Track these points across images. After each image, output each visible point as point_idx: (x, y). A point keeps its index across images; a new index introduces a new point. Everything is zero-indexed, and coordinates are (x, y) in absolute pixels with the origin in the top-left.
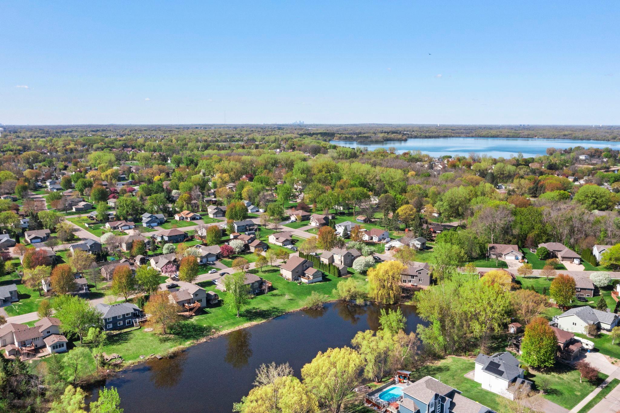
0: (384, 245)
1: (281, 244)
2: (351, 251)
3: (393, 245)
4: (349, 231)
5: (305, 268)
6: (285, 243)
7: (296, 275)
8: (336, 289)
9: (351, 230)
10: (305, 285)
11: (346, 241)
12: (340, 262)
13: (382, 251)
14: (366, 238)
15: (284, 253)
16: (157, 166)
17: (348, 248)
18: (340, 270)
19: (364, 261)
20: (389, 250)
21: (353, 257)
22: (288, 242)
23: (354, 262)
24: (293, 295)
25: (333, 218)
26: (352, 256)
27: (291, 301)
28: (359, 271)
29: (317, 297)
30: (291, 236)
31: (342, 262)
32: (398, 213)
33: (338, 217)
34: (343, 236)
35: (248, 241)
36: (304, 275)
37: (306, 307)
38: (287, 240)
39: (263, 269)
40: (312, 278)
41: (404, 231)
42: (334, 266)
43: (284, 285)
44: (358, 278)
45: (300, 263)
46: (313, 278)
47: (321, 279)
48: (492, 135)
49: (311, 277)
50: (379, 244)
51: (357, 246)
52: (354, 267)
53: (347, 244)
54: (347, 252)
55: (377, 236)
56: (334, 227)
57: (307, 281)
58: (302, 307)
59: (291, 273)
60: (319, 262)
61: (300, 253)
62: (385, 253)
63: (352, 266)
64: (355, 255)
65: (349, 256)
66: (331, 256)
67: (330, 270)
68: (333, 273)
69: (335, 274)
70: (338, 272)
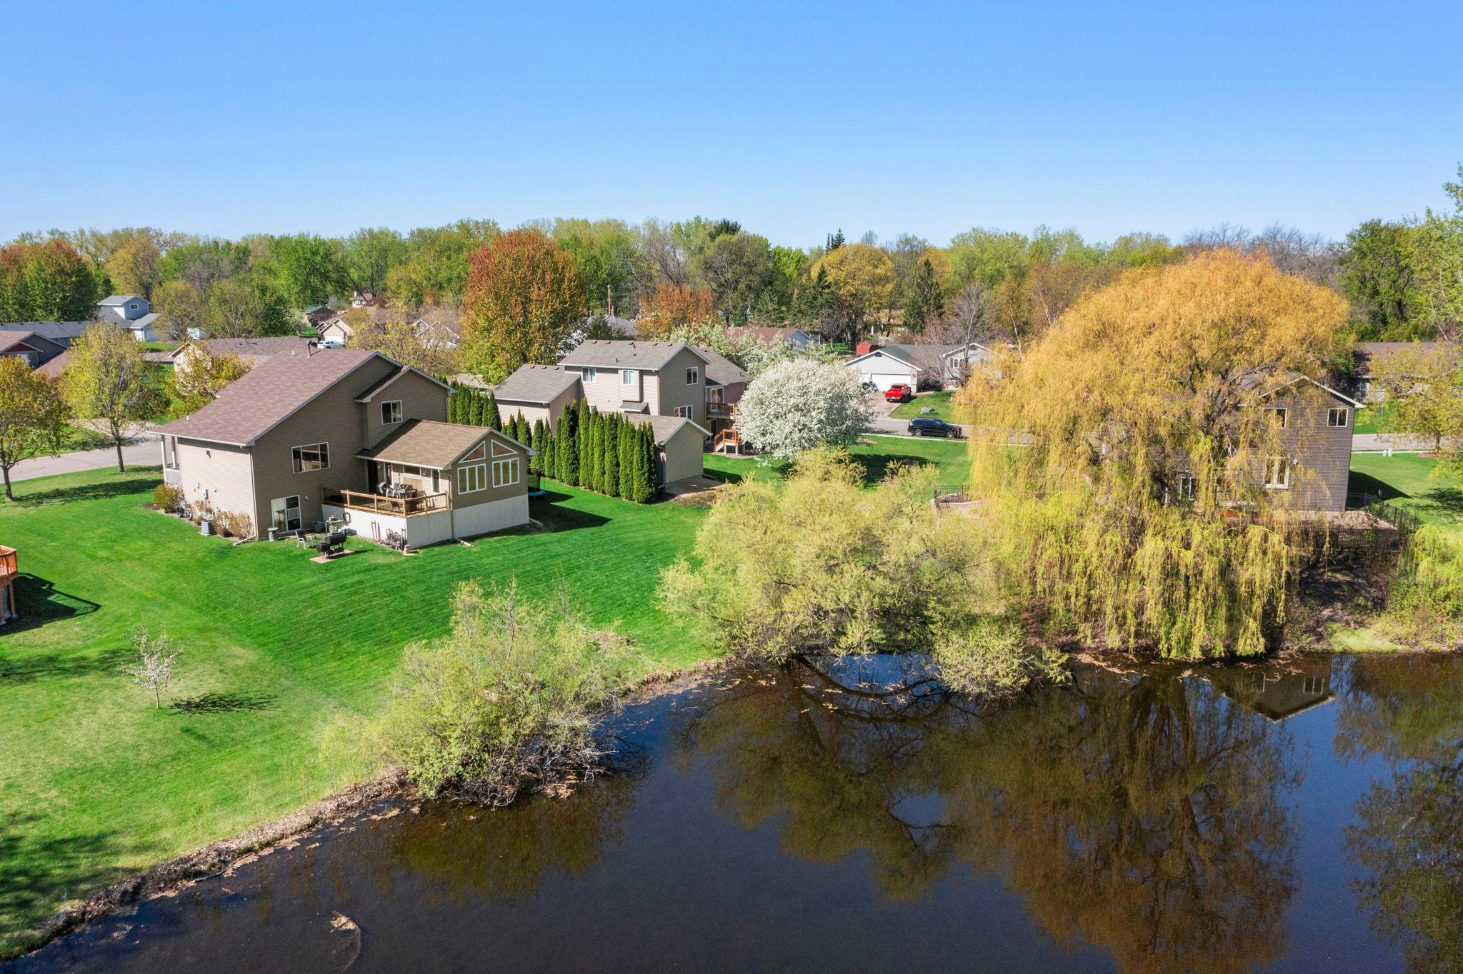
5: (377, 426)
7: (299, 482)
8: (696, 565)
10: (381, 560)
18: (657, 449)
21: (713, 390)
24: (244, 655)
26: (710, 381)
27: (211, 722)
29: (523, 645)
32: (823, 272)
36: (368, 482)
37: (387, 774)
40: (442, 503)
42: (614, 423)
43: (178, 569)
46: (457, 501)
47: (518, 509)
49: (437, 494)
57: (397, 524)
58: (345, 781)
59: (246, 461)
63: (713, 451)
64: (724, 383)
65: (689, 382)
66: (568, 385)
67: (577, 458)
68: (604, 473)
69: (622, 481)
70: (650, 456)
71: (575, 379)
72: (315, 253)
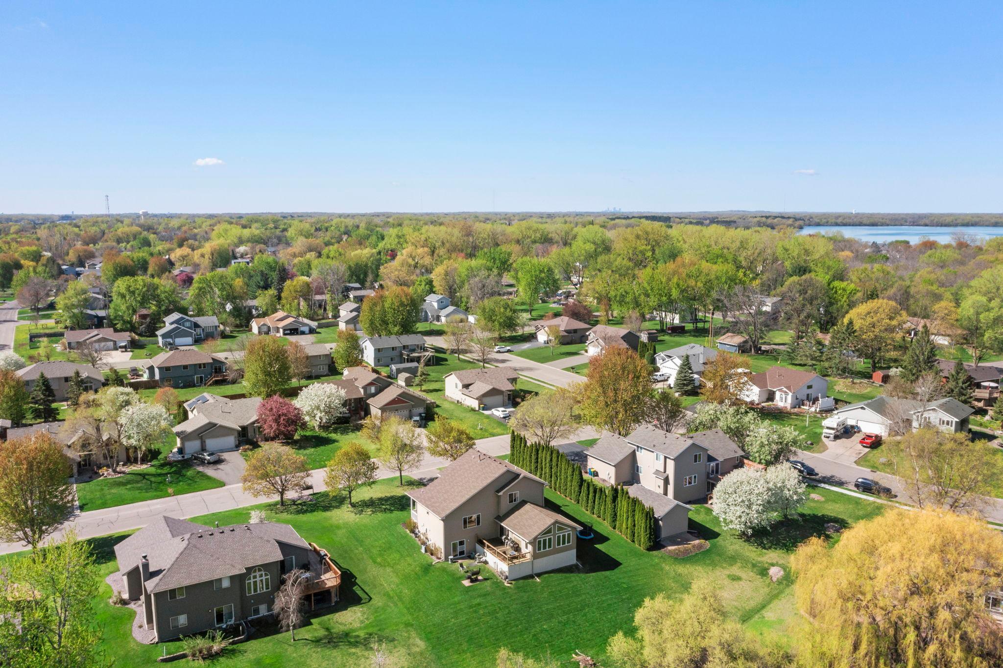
0: (816, 420)
1: (475, 404)
2: (705, 440)
3: (851, 422)
4: (697, 373)
5: (505, 505)
6: (488, 401)
7: (467, 535)
8: (631, 632)
9: (702, 368)
10: (494, 586)
11: (687, 401)
12: (661, 483)
13: (814, 442)
14: (753, 394)
15: (454, 434)
16: (304, 240)
17: (694, 428)
18: (656, 521)
19: (761, 488)
20: (837, 437)
21: (713, 464)
22: (499, 399)
23: (719, 487)
24: (420, 645)
25: (653, 338)
26: (711, 459)
28: (739, 527)
30: (514, 380)
31: (666, 481)
32: (851, 323)
33: (666, 338)
34: (677, 384)
35: (365, 388)
36: (497, 539)
38: (494, 392)
39: (363, 494)
40: (528, 557)
41: (870, 377)
42: (635, 502)
43: (406, 578)
44: (733, 559)
45: (489, 481)
46: (535, 556)
47: (570, 557)
48: (966, 221)
49: (527, 550)
50: (797, 414)
51: (728, 419)
52: (717, 504)
53: (689, 413)
54: (689, 442)
55: (789, 388)
56: (653, 361)
57: (506, 566)
59: (441, 524)
60: (576, 477)
61: (514, 438)
62: (825, 448)
63: (707, 503)
64: (721, 459)
65: (696, 461)
66: (627, 454)
67: (616, 515)
68: (627, 528)
69: (636, 535)
70: (651, 526)
71: (630, 451)
72: (541, 272)
